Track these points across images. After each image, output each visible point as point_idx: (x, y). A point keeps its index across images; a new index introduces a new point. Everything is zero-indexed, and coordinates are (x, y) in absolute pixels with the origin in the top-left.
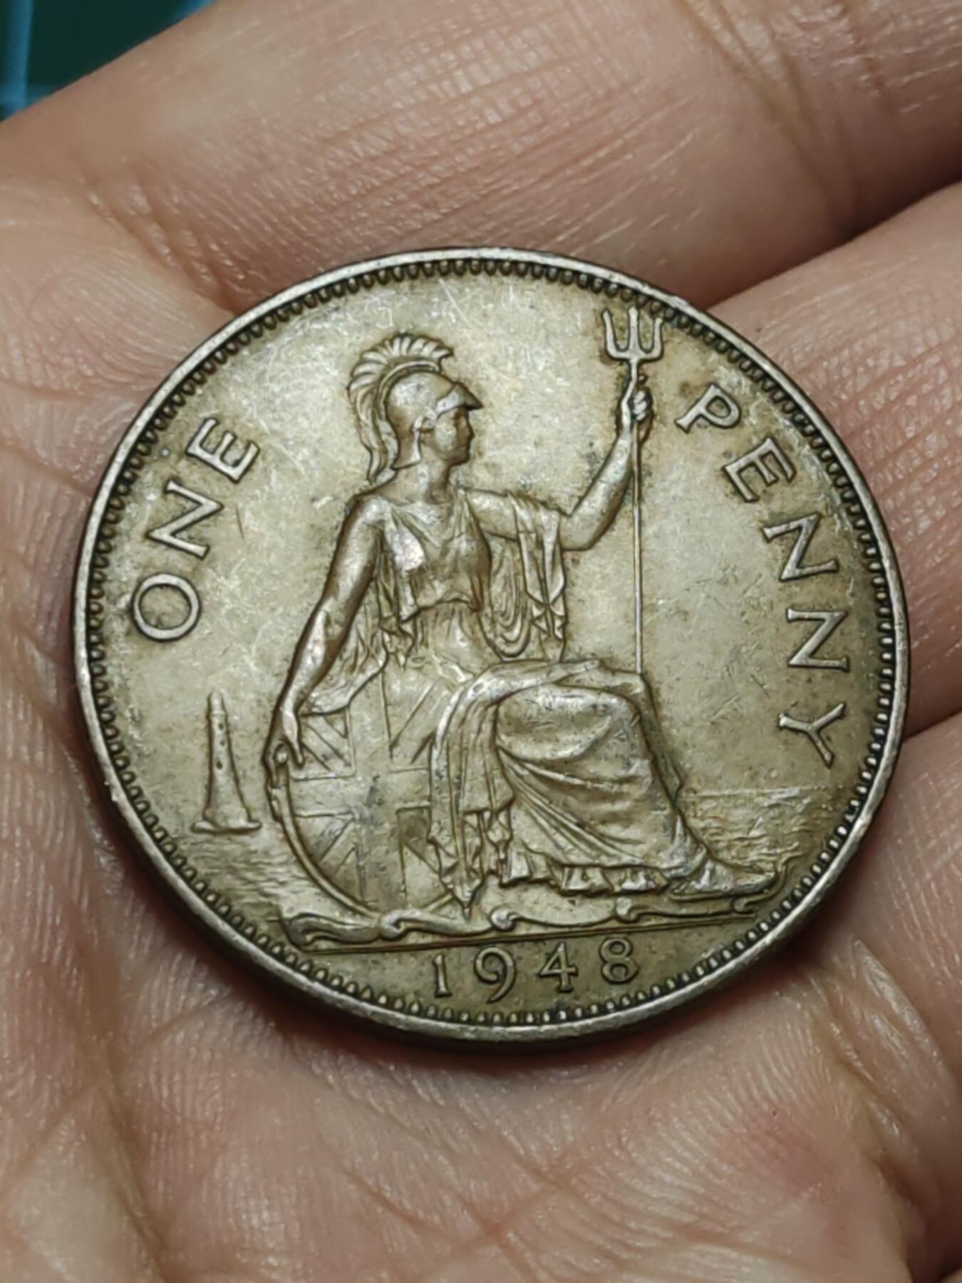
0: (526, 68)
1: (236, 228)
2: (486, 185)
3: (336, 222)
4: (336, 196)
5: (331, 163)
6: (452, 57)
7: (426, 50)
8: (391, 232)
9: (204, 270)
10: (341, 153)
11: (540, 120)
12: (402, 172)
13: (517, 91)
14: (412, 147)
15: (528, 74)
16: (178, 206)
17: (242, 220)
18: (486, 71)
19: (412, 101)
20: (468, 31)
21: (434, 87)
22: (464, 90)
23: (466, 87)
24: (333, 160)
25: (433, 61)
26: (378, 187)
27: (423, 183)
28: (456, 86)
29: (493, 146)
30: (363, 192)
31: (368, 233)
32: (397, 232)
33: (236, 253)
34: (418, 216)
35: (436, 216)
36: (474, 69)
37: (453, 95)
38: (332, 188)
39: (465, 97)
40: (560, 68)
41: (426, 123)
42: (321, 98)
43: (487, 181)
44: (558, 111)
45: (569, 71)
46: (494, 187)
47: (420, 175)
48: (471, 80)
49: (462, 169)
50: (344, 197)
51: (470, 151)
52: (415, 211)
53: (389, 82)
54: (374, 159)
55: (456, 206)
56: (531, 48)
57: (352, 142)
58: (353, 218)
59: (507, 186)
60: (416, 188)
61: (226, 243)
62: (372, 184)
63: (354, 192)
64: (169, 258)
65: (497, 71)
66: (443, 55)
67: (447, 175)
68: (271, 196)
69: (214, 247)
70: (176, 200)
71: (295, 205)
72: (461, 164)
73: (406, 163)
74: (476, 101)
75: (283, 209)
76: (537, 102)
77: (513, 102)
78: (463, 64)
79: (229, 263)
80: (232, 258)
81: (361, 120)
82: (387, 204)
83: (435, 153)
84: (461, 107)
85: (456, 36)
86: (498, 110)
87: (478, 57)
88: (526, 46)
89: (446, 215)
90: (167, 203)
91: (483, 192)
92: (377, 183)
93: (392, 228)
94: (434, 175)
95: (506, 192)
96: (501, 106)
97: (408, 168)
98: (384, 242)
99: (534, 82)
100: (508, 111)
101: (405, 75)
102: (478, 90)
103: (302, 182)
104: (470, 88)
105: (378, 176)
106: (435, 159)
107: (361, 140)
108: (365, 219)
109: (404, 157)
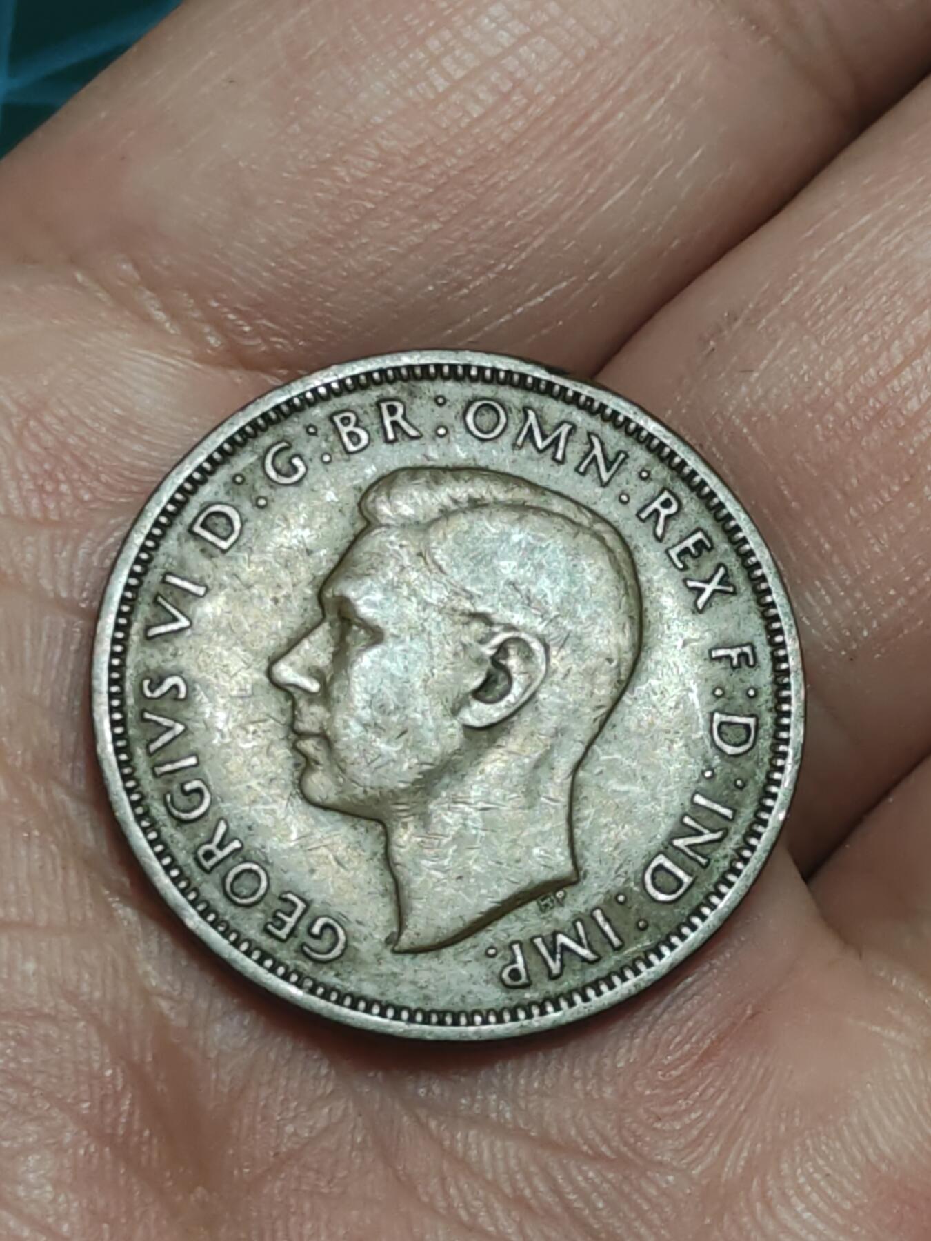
0: (499, 50)
1: (234, 280)
2: (482, 183)
3: (335, 253)
4: (330, 227)
5: (319, 194)
6: (422, 55)
7: (394, 53)
8: (393, 252)
9: (207, 329)
10: (327, 182)
11: (525, 101)
12: (394, 189)
13: (494, 77)
14: (399, 159)
15: (503, 55)
16: (168, 268)
17: (237, 270)
18: (459, 62)
19: (390, 112)
20: (431, 24)
21: (411, 92)
22: (441, 90)
23: (441, 84)
24: (321, 191)
25: (405, 64)
26: (372, 209)
27: (417, 195)
28: (432, 86)
29: (481, 142)
30: (356, 217)
31: (369, 258)
32: (400, 251)
33: (238, 306)
34: (416, 231)
35: (435, 226)
36: (447, 62)
37: (431, 96)
38: (325, 220)
39: (443, 96)
40: (534, 40)
41: (410, 133)
42: (296, 128)
43: (481, 178)
44: (539, 88)
45: (543, 40)
46: (490, 182)
47: (413, 188)
48: (447, 76)
49: (453, 173)
50: (339, 227)
51: (460, 151)
52: (414, 226)
53: (364, 96)
54: (363, 181)
55: (455, 211)
56: (501, 26)
57: (336, 168)
58: (352, 245)
59: (504, 178)
60: (411, 202)
61: (225, 296)
62: (365, 208)
63: (348, 220)
64: (167, 325)
65: (470, 60)
66: (411, 56)
67: (442, 181)
68: (263, 240)
69: (215, 304)
70: (165, 262)
71: (289, 245)
72: (453, 167)
73: (395, 180)
74: (456, 97)
75: (278, 251)
76: (518, 83)
77: (494, 89)
78: (435, 60)
79: (231, 316)
80: (236, 311)
81: (341, 144)
82: (385, 225)
83: (422, 161)
84: (441, 107)
85: (421, 32)
86: (478, 101)
87: (449, 50)
88: (494, 25)
89: (444, 223)
90: (157, 267)
91: (479, 191)
92: (370, 205)
93: (393, 249)
94: (426, 184)
95: (502, 184)
96: (482, 96)
97: (399, 184)
98: (389, 264)
99: (511, 63)
100: (490, 99)
101: (378, 86)
102: (455, 85)
103: (292, 220)
104: (447, 84)
105: (370, 199)
106: (426, 167)
107: (345, 163)
108: (365, 244)
109: (392, 173)
